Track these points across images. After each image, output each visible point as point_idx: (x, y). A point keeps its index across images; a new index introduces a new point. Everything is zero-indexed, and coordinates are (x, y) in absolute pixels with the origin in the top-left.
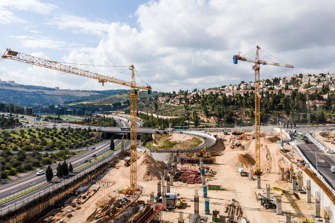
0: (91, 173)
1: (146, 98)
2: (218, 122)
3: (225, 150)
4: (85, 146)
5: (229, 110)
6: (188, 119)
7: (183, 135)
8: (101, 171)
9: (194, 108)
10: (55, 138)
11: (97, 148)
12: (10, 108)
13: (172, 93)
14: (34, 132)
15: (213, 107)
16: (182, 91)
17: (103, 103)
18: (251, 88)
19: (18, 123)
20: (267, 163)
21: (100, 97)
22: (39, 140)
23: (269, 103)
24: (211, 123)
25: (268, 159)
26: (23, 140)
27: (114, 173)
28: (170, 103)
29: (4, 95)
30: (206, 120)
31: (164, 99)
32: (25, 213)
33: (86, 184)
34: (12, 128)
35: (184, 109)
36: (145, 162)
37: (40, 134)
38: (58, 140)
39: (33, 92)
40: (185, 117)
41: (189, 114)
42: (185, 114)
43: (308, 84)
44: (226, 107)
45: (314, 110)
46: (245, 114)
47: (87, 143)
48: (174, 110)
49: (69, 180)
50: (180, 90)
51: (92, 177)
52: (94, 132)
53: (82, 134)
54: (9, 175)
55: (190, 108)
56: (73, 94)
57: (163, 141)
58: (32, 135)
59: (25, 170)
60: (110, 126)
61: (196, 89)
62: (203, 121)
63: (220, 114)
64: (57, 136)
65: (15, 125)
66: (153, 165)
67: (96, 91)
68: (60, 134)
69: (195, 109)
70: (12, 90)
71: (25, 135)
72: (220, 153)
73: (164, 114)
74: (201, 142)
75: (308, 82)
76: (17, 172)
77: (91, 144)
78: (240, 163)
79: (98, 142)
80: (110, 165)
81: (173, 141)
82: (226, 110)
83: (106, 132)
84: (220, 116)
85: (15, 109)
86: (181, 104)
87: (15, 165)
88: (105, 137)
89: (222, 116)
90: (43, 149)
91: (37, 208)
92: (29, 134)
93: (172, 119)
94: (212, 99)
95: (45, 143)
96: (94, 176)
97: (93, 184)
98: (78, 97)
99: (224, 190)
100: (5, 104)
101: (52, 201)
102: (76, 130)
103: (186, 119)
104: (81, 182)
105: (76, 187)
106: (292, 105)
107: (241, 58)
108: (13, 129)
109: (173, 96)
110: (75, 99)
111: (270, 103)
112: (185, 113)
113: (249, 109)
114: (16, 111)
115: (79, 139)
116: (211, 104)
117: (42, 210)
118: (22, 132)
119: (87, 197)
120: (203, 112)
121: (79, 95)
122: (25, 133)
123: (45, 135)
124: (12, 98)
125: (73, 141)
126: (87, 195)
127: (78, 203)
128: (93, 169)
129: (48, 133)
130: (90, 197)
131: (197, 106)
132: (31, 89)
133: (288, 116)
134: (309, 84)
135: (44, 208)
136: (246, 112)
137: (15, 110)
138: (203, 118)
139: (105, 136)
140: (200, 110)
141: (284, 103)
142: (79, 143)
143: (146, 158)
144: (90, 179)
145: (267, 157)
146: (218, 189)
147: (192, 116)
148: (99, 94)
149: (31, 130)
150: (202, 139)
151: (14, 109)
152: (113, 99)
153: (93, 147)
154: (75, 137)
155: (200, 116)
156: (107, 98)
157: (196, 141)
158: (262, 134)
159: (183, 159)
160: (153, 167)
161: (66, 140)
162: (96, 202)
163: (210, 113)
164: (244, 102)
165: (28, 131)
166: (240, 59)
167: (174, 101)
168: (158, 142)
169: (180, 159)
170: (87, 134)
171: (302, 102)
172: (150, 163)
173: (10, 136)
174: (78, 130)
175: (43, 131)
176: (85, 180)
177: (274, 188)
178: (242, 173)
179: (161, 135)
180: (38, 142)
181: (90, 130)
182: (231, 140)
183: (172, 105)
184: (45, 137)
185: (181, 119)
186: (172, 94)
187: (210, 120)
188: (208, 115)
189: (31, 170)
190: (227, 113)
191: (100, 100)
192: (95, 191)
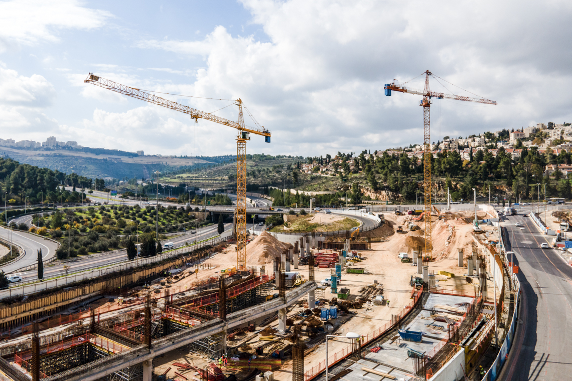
0: (186, 254)
1: (282, 167)
2: (392, 200)
3: (393, 236)
4: (181, 230)
5: (411, 181)
6: (344, 195)
7: (331, 216)
8: (201, 254)
9: (356, 178)
10: (138, 219)
11: (199, 233)
12: (73, 179)
13: (324, 157)
14: (109, 211)
15: (386, 175)
16: (342, 154)
17: (213, 175)
18: (457, 147)
19: (85, 200)
20: (446, 247)
21: (210, 166)
22: (115, 220)
23: (479, 168)
24: (381, 201)
25: (449, 242)
26: (93, 220)
27: (219, 258)
28: (319, 173)
29: (61, 163)
30: (373, 196)
31: (311, 167)
32: (104, 283)
33: (180, 266)
34: (77, 205)
35: (340, 180)
36: (262, 240)
37: (116, 214)
38: (142, 222)
39: (104, 160)
40: (341, 192)
41: (347, 188)
42: (340, 188)
43: (559, 139)
44: (407, 176)
45: (555, 179)
46: (437, 185)
47: (186, 226)
48: (323, 183)
49: (157, 258)
50: (339, 153)
51: (189, 259)
52: (196, 211)
53: (177, 215)
54: (79, 254)
55: (349, 178)
56: (166, 163)
57: (298, 223)
58: (105, 215)
59: (99, 250)
60: (222, 205)
61: (366, 151)
62: (369, 198)
63: (396, 187)
64: (140, 216)
65: (81, 202)
66: (274, 245)
67: (203, 157)
68: (145, 213)
69: (358, 180)
70: (73, 156)
71: (96, 214)
72: (384, 239)
73: (307, 189)
74: (356, 224)
75: (559, 136)
76: (89, 251)
77: (190, 228)
78: (407, 248)
79: (202, 225)
80: (214, 249)
81: (313, 222)
82: (407, 180)
83: (213, 212)
84: (396, 190)
85: (79, 181)
86: (336, 174)
87: (86, 244)
88: (213, 220)
89: (399, 189)
90: (121, 232)
91: (117, 280)
92: (101, 213)
93: (319, 195)
94: (385, 162)
95: (123, 225)
96: (191, 258)
97: (189, 266)
98: (175, 166)
99: (369, 274)
100: (65, 174)
101: (136, 277)
102: (169, 209)
103: (341, 194)
104: (172, 262)
105: (166, 266)
106: (516, 171)
107: (398, 88)
108: (78, 207)
109: (326, 162)
110: (169, 170)
111: (481, 167)
112: (341, 186)
113: (445, 179)
114: (81, 183)
115: (172, 222)
116: (382, 170)
117: (124, 285)
118: (92, 211)
119: (180, 277)
120: (369, 184)
121: (175, 164)
122: (96, 212)
123: (123, 214)
124: (73, 169)
125: (163, 224)
126: (180, 276)
127: (168, 283)
128: (190, 251)
129: (128, 213)
130: (184, 277)
131: (361, 175)
132: (100, 155)
133: (510, 190)
134: (561, 139)
135: (127, 283)
136: (439, 184)
137: (79, 183)
138: (369, 193)
139: (212, 218)
140: (365, 182)
141: (503, 167)
142: (173, 225)
143: (264, 236)
144: (185, 261)
145: (449, 241)
146: (360, 272)
147: (352, 191)
148: (208, 162)
149: (103, 208)
150: (359, 221)
151: (77, 181)
152: (229, 169)
153: (193, 231)
154: (167, 219)
155: (364, 191)
156: (221, 168)
157: (349, 224)
158: (459, 214)
159: (321, 242)
160: (274, 247)
161: (154, 222)
162: (191, 282)
163: (380, 185)
164: (436, 167)
165: (100, 209)
166: (396, 89)
167: (327, 169)
168: (291, 225)
169: (317, 243)
170: (184, 214)
171: (537, 166)
172: (270, 243)
173: (75, 215)
174: (172, 209)
175: (120, 210)
176: (179, 262)
177: (441, 272)
178: (404, 258)
179: (297, 216)
180: (115, 223)
181: (190, 209)
182: (405, 222)
183: (323, 175)
184: (123, 217)
185: (333, 195)
186: (324, 159)
187: (381, 196)
188: (377, 189)
189: (106, 251)
190: (407, 184)
191: (209, 171)
192: (191, 273)
